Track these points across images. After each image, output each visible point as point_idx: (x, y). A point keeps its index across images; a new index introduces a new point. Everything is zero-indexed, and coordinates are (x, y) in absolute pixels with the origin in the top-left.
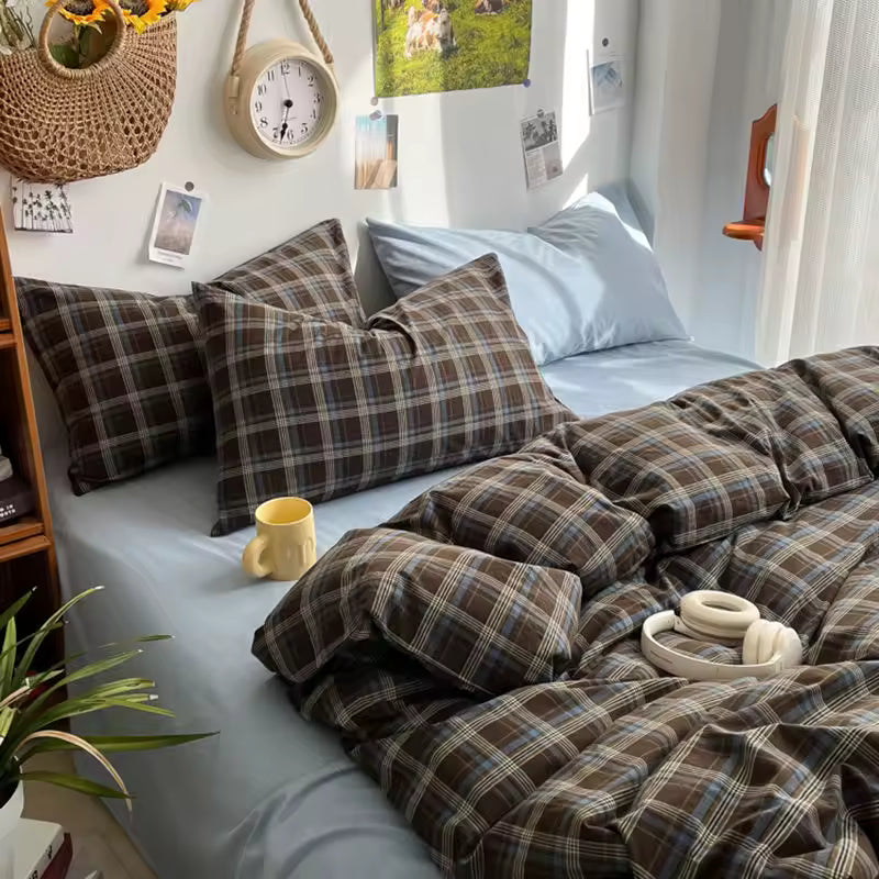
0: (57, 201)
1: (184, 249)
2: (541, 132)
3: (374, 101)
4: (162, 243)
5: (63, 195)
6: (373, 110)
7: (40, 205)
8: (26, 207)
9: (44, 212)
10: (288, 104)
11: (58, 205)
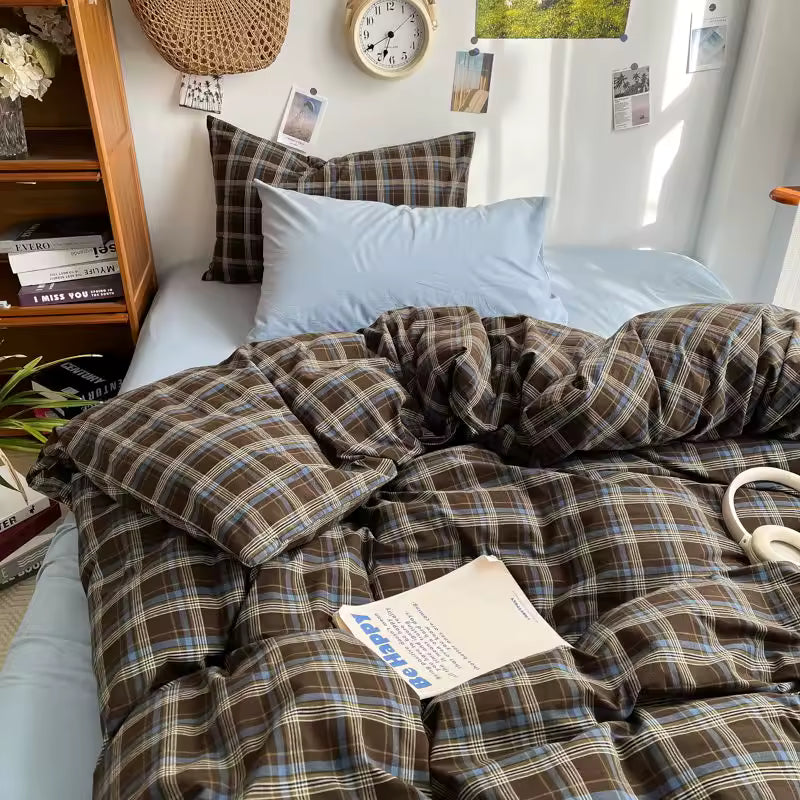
0: (213, 90)
1: (306, 138)
2: (632, 82)
3: (474, 41)
4: (289, 131)
5: (218, 86)
6: (473, 47)
7: (200, 91)
8: (190, 91)
9: (202, 96)
10: (391, 35)
11: (214, 94)
